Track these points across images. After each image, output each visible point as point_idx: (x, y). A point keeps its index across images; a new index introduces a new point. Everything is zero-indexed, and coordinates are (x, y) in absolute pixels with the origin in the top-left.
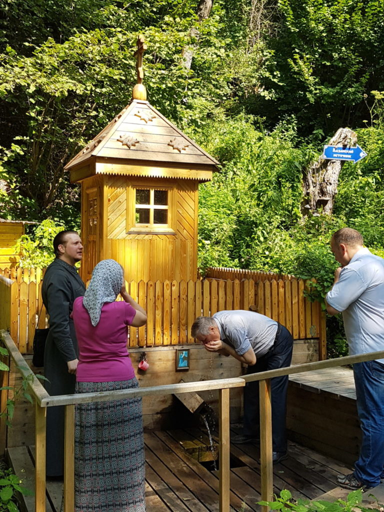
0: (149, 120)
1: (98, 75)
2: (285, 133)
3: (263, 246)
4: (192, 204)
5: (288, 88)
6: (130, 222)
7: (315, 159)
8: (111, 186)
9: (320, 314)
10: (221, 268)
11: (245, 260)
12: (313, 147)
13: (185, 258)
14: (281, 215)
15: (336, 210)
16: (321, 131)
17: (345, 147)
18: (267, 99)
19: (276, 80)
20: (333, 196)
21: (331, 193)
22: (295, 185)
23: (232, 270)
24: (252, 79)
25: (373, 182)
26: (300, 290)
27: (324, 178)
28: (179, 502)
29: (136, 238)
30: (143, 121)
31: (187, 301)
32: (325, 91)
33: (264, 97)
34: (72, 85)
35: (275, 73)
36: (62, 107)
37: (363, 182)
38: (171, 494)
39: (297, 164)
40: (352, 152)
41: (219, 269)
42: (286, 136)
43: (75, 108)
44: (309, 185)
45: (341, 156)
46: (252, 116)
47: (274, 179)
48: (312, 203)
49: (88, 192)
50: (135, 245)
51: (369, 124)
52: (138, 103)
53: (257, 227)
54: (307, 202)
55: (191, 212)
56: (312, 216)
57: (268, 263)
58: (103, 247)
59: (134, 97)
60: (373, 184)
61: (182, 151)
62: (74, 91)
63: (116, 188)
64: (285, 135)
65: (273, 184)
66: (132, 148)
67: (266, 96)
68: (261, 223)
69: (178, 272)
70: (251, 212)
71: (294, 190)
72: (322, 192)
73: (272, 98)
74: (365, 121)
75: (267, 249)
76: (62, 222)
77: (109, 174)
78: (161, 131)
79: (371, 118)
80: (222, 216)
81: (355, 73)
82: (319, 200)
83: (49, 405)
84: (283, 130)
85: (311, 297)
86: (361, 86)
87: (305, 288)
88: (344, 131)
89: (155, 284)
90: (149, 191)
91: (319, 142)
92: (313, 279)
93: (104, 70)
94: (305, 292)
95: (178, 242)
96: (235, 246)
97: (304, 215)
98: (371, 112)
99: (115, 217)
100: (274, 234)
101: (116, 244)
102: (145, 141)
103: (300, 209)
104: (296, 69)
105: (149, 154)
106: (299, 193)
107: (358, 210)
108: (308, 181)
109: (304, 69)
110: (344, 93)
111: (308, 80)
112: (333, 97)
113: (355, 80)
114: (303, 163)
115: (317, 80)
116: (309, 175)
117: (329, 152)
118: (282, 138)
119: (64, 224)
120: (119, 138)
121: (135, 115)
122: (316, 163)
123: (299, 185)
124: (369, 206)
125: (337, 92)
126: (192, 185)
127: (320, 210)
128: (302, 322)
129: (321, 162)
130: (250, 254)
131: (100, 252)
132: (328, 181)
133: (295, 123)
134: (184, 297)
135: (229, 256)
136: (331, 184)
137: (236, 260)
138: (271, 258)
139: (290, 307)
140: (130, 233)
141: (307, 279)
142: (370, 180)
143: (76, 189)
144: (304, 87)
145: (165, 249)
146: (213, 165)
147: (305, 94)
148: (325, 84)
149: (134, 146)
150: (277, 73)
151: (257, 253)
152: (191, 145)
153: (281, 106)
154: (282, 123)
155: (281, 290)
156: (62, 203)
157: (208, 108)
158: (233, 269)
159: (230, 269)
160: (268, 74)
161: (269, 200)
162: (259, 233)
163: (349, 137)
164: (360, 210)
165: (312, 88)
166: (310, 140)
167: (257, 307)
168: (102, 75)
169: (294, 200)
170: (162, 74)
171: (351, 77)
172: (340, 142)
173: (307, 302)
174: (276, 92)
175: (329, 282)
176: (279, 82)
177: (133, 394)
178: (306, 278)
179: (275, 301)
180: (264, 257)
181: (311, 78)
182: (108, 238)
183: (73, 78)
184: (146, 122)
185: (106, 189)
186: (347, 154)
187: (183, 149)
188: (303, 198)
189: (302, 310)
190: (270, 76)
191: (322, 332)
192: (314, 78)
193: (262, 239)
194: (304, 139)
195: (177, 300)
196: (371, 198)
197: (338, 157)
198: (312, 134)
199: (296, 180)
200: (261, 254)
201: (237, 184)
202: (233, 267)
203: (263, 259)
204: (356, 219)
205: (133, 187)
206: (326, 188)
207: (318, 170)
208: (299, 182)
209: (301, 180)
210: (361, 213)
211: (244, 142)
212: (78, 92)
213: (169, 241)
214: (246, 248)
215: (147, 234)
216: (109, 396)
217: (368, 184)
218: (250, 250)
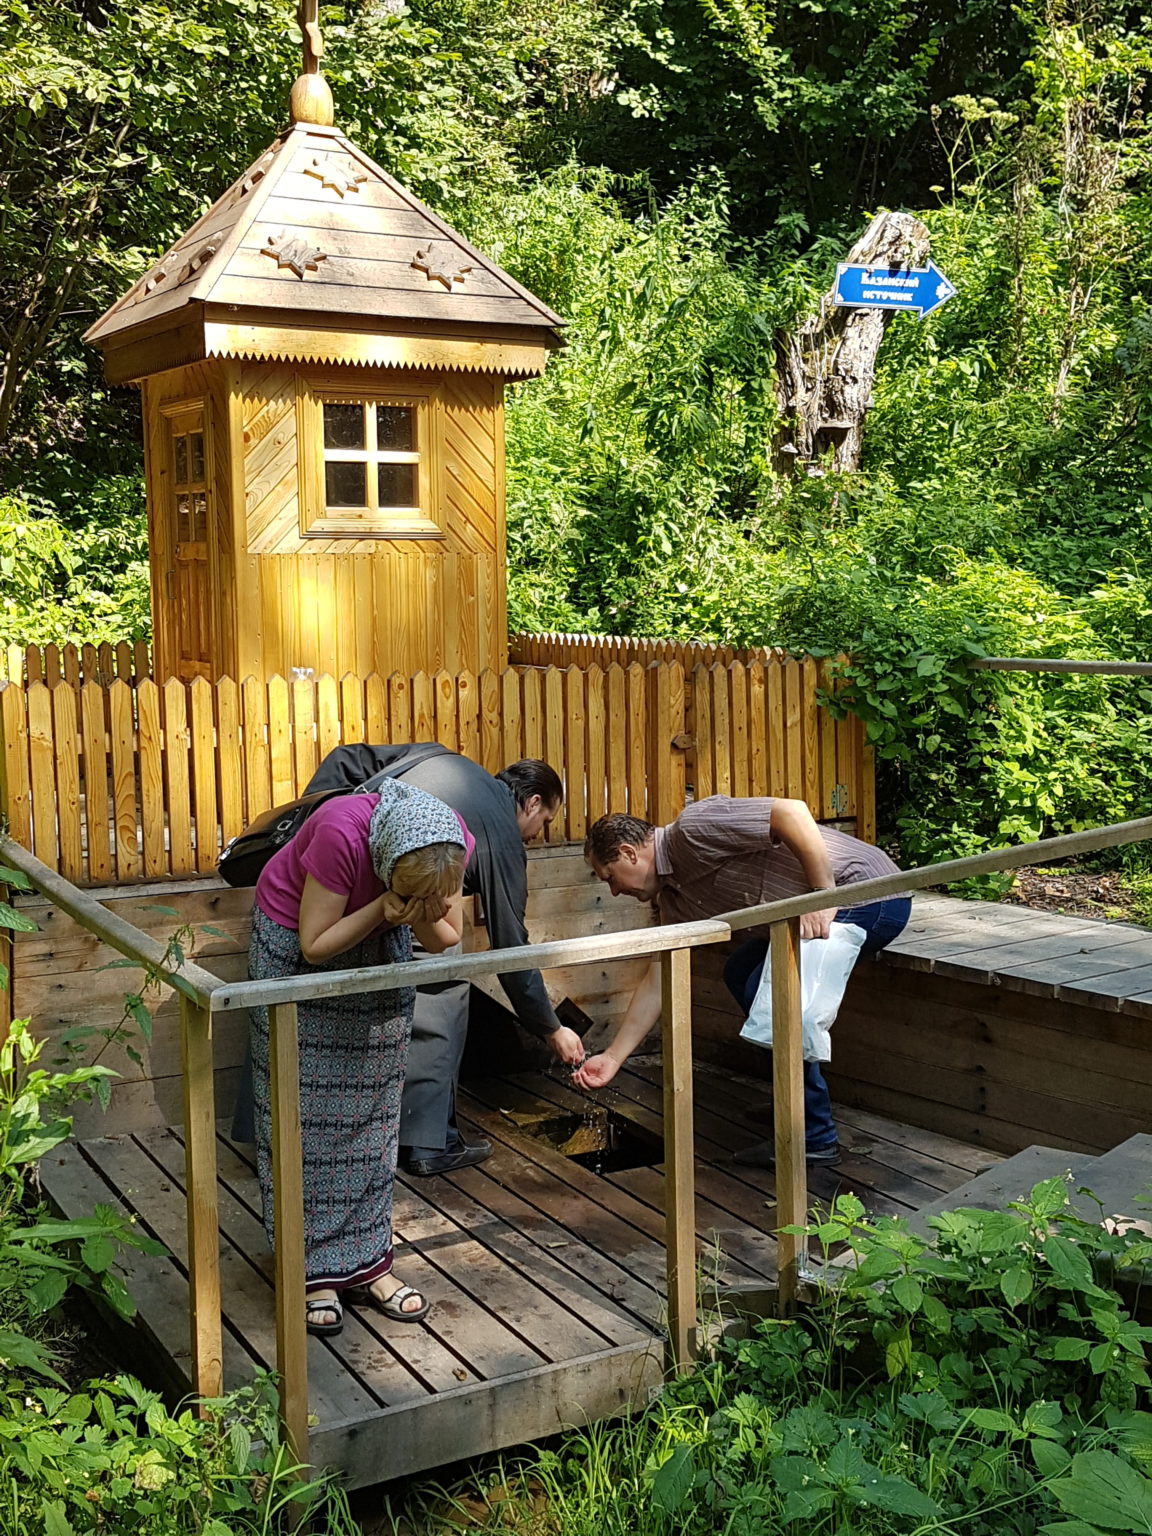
0: (349, 188)
1: (144, 39)
2: (696, 226)
3: (670, 568)
4: (486, 445)
5: (699, 82)
6: (311, 505)
7: (813, 305)
8: (250, 396)
9: (859, 753)
10: (554, 637)
11: (620, 610)
12: (805, 270)
13: (472, 607)
14: (717, 475)
15: (867, 458)
16: (798, 218)
17: (894, 269)
18: (636, 114)
19: (661, 57)
20: (862, 417)
21: (856, 407)
22: (755, 385)
23: (581, 640)
24: (590, 53)
25: (973, 374)
26: (806, 689)
27: (836, 362)
28: (537, 1253)
29: (329, 551)
30: (331, 190)
31: (502, 729)
32: (809, 92)
33: (629, 109)
34: (72, 74)
35: (659, 35)
36: (30, 141)
37: (946, 373)
38: (510, 1236)
39: (760, 321)
40: (914, 283)
41: (550, 638)
42: (699, 233)
43: (69, 144)
44: (793, 385)
45: (885, 295)
46: (602, 171)
47: (697, 367)
48: (802, 439)
49: (168, 412)
50: (327, 569)
51: (947, 197)
52: (309, 134)
53: (648, 512)
54: (789, 434)
55: (485, 472)
56: (805, 476)
57: (686, 617)
58: (233, 578)
59: (296, 115)
60: (973, 378)
61: (456, 287)
62: (79, 91)
63: (264, 401)
64: (694, 233)
65: (694, 384)
66: (308, 275)
67: (633, 105)
68: (661, 502)
69: (452, 646)
70: (633, 469)
71: (751, 401)
72: (832, 406)
73: (650, 112)
74: (936, 188)
75: (682, 576)
76: (48, 506)
77: (245, 356)
78: (384, 222)
79: (950, 180)
80: (542, 481)
81: (897, 38)
82: (821, 430)
83: (230, 1007)
84: (692, 216)
85: (838, 705)
86: (915, 80)
87: (821, 682)
88: (893, 221)
89: (412, 681)
90: (362, 408)
91: (794, 252)
92: (842, 657)
93: (167, 28)
94: (819, 692)
95: (451, 558)
96: (582, 571)
97: (780, 474)
98: (950, 160)
99: (267, 488)
100: (703, 533)
101: (272, 568)
102: (344, 255)
103: (769, 455)
104: (724, 24)
105: (359, 293)
106: (766, 410)
107: (930, 457)
108: (790, 373)
109: (746, 25)
110: (867, 101)
111: (758, 57)
112: (834, 109)
113: (896, 60)
114: (776, 318)
115: (784, 59)
116: (793, 355)
117: (851, 284)
118: (685, 241)
119: (54, 510)
120: (266, 246)
121: (306, 172)
122: (812, 317)
123: (767, 385)
124: (962, 442)
125: (846, 98)
126: (485, 387)
127: (827, 458)
128: (812, 776)
129: (826, 316)
130: (634, 592)
131: (223, 594)
132: (847, 371)
133: (724, 193)
134: (494, 716)
135: (568, 600)
136: (855, 380)
137: (594, 612)
138: (696, 603)
139: (780, 736)
140: (310, 536)
141: (825, 657)
142: (966, 368)
143: (72, 402)
144: (744, 78)
145: (415, 582)
146: (547, 328)
147: (749, 100)
148: (807, 70)
149: (314, 268)
150: (664, 34)
151: (652, 589)
152: (478, 265)
153: (679, 140)
154: (688, 193)
155: (757, 689)
156: (33, 444)
157: (464, 142)
158: (585, 637)
159: (577, 637)
160: (636, 38)
161: (683, 432)
162: (659, 530)
163: (908, 239)
164: (936, 456)
165: (772, 84)
166: (770, 247)
167: (693, 740)
168: (159, 43)
169: (754, 430)
170: (337, 38)
171: (886, 52)
172: (880, 255)
173: (823, 719)
174: (663, 93)
175: (887, 661)
176: (670, 62)
177: (445, 970)
178: (824, 652)
179: (741, 720)
180: (674, 600)
181: (768, 53)
182: (249, 551)
183: (73, 52)
184: (342, 196)
185: (235, 402)
186: (902, 289)
187: (455, 279)
188: (777, 424)
189: (811, 742)
190: (645, 42)
191: (866, 801)
192: (776, 53)
193: (667, 548)
194: (751, 243)
195: (474, 726)
196: (968, 422)
197: (874, 300)
198: (772, 226)
199: (759, 370)
200: (666, 591)
201: (566, 385)
202: (584, 629)
203: (672, 605)
204: (926, 483)
205: (316, 395)
206: (842, 392)
207: (819, 339)
208: (766, 375)
209: (772, 371)
210: (938, 465)
211: (579, 251)
212: (90, 95)
213: (426, 558)
214: (619, 576)
215: (363, 536)
216: (384, 977)
217: (959, 378)
218: (633, 579)
